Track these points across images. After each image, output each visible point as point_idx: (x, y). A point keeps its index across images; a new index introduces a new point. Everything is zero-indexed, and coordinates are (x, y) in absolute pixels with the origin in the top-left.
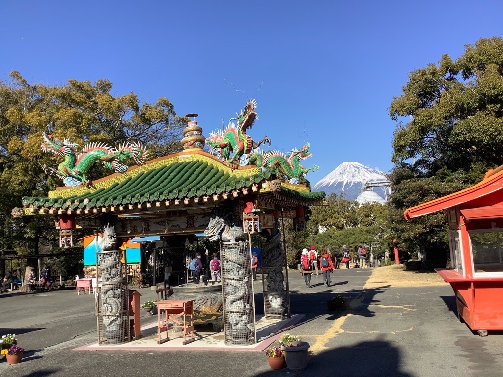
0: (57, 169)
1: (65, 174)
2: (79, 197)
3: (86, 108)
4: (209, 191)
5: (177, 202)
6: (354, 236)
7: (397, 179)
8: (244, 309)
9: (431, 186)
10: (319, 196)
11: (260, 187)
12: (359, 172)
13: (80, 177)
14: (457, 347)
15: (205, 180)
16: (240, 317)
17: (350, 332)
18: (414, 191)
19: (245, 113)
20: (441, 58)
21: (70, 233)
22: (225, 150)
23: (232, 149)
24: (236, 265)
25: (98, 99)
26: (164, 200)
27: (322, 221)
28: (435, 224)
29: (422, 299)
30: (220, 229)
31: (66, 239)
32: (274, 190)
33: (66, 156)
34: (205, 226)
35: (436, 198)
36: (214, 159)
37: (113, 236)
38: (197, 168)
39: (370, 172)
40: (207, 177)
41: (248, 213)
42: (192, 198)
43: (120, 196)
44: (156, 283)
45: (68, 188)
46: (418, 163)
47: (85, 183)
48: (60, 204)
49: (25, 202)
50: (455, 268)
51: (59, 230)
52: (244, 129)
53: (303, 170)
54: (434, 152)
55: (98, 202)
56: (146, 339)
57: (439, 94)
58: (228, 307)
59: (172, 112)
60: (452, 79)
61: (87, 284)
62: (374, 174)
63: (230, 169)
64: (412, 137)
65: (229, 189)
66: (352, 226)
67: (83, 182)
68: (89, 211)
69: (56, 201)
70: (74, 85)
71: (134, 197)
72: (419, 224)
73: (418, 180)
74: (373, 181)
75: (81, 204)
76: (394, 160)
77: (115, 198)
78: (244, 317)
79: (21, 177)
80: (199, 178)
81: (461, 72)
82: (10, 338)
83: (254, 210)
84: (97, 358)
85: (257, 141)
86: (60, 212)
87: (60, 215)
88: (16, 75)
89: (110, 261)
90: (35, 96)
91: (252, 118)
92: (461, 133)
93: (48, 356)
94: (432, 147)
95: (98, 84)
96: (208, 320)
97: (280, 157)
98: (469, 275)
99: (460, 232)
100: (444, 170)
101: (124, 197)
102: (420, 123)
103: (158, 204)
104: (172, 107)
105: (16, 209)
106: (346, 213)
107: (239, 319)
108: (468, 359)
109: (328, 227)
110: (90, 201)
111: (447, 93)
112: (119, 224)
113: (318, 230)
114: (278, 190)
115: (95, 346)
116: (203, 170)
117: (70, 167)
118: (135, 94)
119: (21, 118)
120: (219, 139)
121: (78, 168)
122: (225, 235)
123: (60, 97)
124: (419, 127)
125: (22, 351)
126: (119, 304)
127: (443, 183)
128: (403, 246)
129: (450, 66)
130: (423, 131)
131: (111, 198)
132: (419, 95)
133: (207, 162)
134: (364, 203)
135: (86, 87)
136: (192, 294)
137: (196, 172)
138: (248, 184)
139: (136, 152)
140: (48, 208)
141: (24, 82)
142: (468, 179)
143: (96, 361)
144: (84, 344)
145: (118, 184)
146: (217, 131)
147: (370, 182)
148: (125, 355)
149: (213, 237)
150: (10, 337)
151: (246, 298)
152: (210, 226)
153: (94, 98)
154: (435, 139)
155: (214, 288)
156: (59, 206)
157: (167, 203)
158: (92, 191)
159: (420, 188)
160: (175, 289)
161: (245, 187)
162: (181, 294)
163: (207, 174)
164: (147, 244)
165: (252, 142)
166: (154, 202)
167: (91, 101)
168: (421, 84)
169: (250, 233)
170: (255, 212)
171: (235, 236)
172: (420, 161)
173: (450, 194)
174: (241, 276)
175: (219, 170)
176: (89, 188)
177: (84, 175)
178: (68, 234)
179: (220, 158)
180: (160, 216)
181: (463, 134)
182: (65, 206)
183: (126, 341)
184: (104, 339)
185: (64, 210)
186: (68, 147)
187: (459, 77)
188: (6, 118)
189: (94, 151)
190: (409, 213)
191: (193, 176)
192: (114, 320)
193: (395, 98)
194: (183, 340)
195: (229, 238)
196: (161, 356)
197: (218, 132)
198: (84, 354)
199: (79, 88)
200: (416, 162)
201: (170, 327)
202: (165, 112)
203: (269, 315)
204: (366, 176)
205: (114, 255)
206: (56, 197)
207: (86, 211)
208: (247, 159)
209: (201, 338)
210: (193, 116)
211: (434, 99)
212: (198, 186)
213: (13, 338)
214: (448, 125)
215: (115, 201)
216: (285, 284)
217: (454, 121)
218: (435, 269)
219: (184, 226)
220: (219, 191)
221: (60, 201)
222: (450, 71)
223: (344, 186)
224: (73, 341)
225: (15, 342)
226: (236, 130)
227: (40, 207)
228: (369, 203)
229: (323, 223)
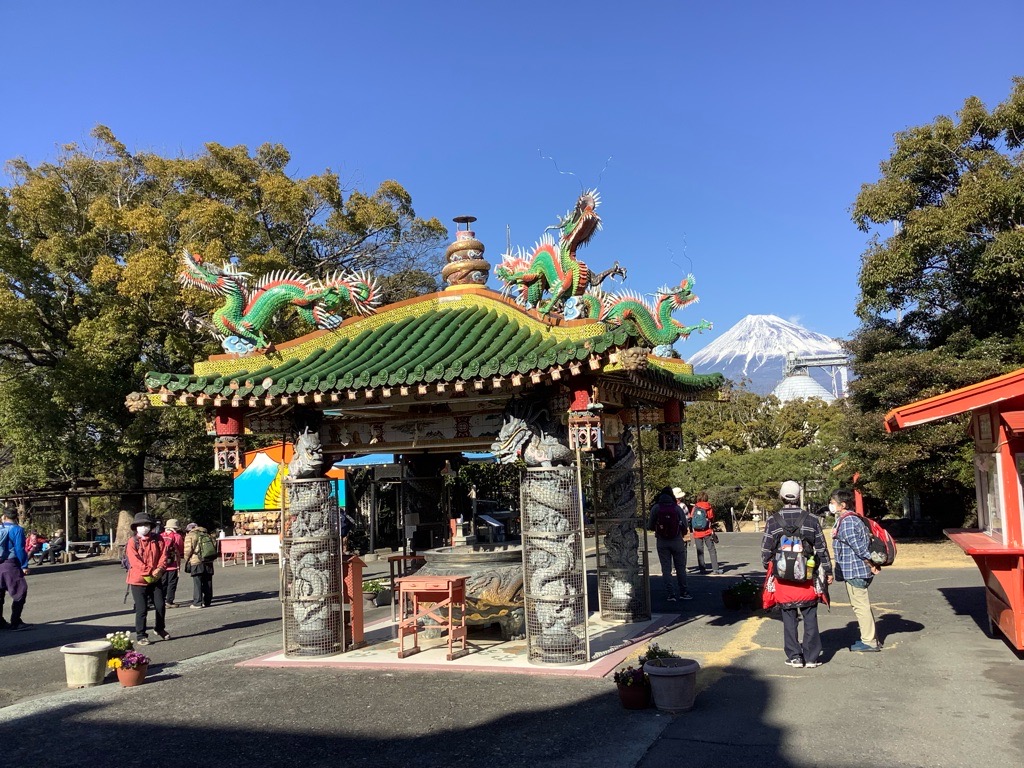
0: (211, 319)
1: (225, 330)
2: (252, 375)
3: (240, 201)
4: (504, 366)
5: (440, 388)
6: (771, 466)
7: (866, 352)
8: (566, 597)
9: (936, 366)
10: (710, 383)
11: (604, 361)
12: (779, 337)
13: (253, 336)
14: (987, 680)
15: (494, 347)
16: (558, 611)
17: (773, 649)
18: (900, 376)
19: (577, 216)
20: (963, 105)
21: (235, 443)
22: (534, 287)
23: (546, 286)
24: (552, 512)
25: (263, 182)
26: (417, 384)
27: (702, 435)
28: (943, 443)
29: (913, 592)
30: (523, 442)
31: (228, 453)
32: (633, 367)
33: (228, 296)
34: (493, 436)
35: (947, 391)
36: (509, 305)
37: (317, 451)
38: (477, 321)
39: (803, 336)
40: (498, 341)
41: (578, 411)
42: (470, 382)
43: (333, 374)
44: (376, 547)
45: (230, 357)
46: (909, 320)
47: (264, 347)
48: (218, 387)
49: (152, 383)
50: (984, 530)
51: (214, 437)
52: (573, 249)
53: (681, 330)
54: (943, 298)
55: (290, 385)
56: (375, 649)
57: (956, 177)
58: (536, 592)
59: (407, 209)
60: (986, 147)
61: (241, 547)
62: (812, 341)
63: (545, 326)
64: (901, 266)
65: (544, 363)
66: (766, 447)
67: (259, 346)
68: (272, 401)
69: (210, 381)
70: (216, 154)
71: (358, 376)
72: (909, 443)
73: (909, 353)
74: (809, 354)
75: (258, 387)
76: (860, 313)
77: (323, 378)
78: (567, 611)
79: (111, 334)
80: (482, 342)
81: (1004, 133)
82: (120, 639)
83: (591, 406)
84: (287, 680)
85: (599, 272)
86: (217, 402)
87: (216, 407)
88: (104, 134)
89: (308, 497)
90: (139, 175)
91: (590, 227)
92: (1001, 259)
93: (192, 675)
94: (940, 288)
95: (262, 153)
96: (493, 618)
97: (635, 303)
98: (1015, 544)
99: (998, 456)
100: (963, 334)
101: (340, 377)
102: (917, 237)
103: (404, 391)
104: (408, 200)
105: (134, 395)
106: (753, 419)
107: (555, 615)
108: (1010, 702)
109: (713, 448)
110: (275, 382)
111: (975, 178)
112: (327, 428)
113: (695, 452)
114: (641, 367)
115: (280, 659)
116: (488, 326)
117: (235, 317)
118: (335, 174)
119: (117, 218)
120: (521, 266)
121: (251, 318)
122: (531, 453)
123: (190, 178)
124: (915, 246)
125: (146, 663)
126: (324, 580)
127: (961, 361)
128: (874, 487)
129: (982, 120)
130: (922, 254)
131: (315, 378)
132: (915, 180)
133: (494, 310)
134: (790, 400)
135: (240, 159)
136: (462, 566)
137: (476, 330)
138: (582, 355)
139: (358, 290)
140: (194, 393)
141: (121, 150)
142: (1013, 354)
143: (285, 686)
144: (257, 656)
145: (324, 352)
146: (516, 251)
147: (803, 358)
148: (340, 675)
149: (508, 457)
150: (122, 636)
151: (570, 578)
152: (503, 434)
153: (254, 182)
154: (946, 269)
155: (504, 557)
156: (215, 390)
157: (422, 390)
158: (276, 364)
159: (912, 369)
160: (430, 555)
161: (575, 361)
162: (440, 565)
163: (497, 335)
164: (356, 472)
165: (590, 274)
166: (398, 386)
167: (250, 188)
168: (920, 157)
169: (583, 449)
170: (593, 410)
171: (550, 455)
172: (913, 315)
173: (975, 383)
174: (561, 533)
175: (521, 327)
176: (270, 358)
177: (261, 333)
178: (232, 444)
179: (523, 304)
180: (395, 415)
181: (1006, 261)
182: (227, 391)
183: (338, 650)
184: (295, 647)
185: (224, 398)
186: (230, 279)
187: (1000, 144)
188: (87, 220)
189: (278, 288)
190: (898, 417)
191: (470, 338)
192: (316, 611)
193: (865, 187)
194: (447, 651)
195: (539, 459)
196: (407, 679)
197: (520, 252)
198: (260, 672)
199: (226, 160)
200: (906, 318)
201: (420, 627)
202: (394, 211)
203: (608, 612)
204: (794, 344)
205: (316, 487)
206: (210, 373)
207: (268, 402)
208: (578, 305)
209: (479, 650)
210: (466, 220)
211: (945, 189)
212: (483, 356)
213: (126, 639)
214: (974, 242)
215: (323, 383)
216: (640, 554)
217: (986, 234)
218: (944, 532)
219: (450, 434)
220: (524, 367)
221: (217, 382)
222: (982, 131)
223: (746, 366)
224: (232, 649)
225: (130, 646)
226: (557, 250)
227: (178, 393)
228: (800, 400)
229: (704, 440)
